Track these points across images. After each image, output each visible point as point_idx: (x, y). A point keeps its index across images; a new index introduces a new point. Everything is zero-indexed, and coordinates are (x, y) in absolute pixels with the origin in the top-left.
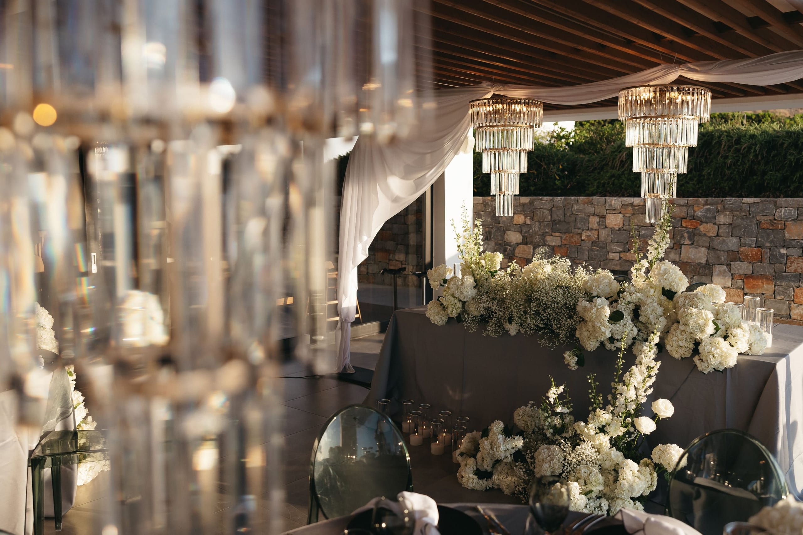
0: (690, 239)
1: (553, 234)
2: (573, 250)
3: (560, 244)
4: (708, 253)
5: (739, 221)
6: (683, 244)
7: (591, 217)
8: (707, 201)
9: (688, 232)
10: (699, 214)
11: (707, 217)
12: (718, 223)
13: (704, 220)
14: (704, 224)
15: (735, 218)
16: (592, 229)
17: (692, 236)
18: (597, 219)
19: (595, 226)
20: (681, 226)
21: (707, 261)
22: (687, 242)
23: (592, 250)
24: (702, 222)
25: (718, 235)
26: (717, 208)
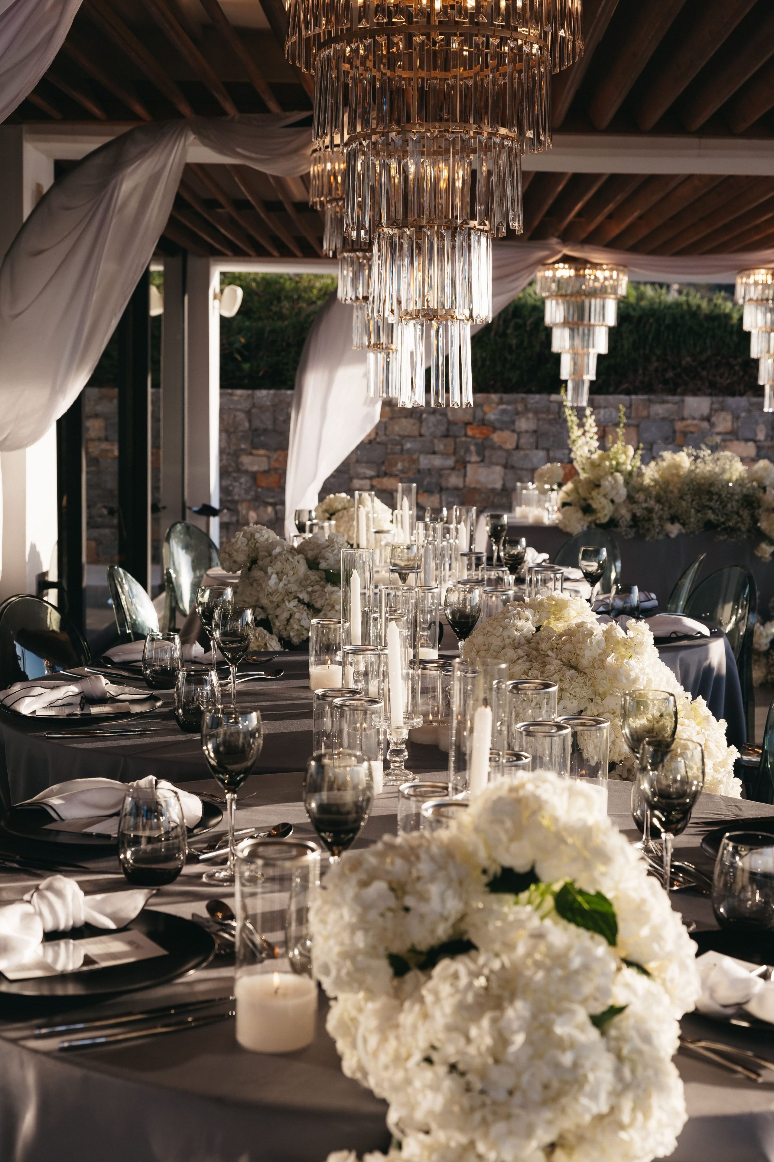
0: (478, 453)
1: (253, 452)
3: (267, 469)
4: (505, 474)
5: (546, 427)
6: (469, 462)
8: (501, 399)
9: (476, 445)
10: (492, 416)
11: (503, 422)
12: (518, 430)
13: (498, 425)
14: (499, 433)
15: (541, 423)
17: (481, 450)
20: (466, 435)
21: (504, 485)
22: (474, 458)
24: (495, 429)
25: (517, 448)
26: (516, 409)
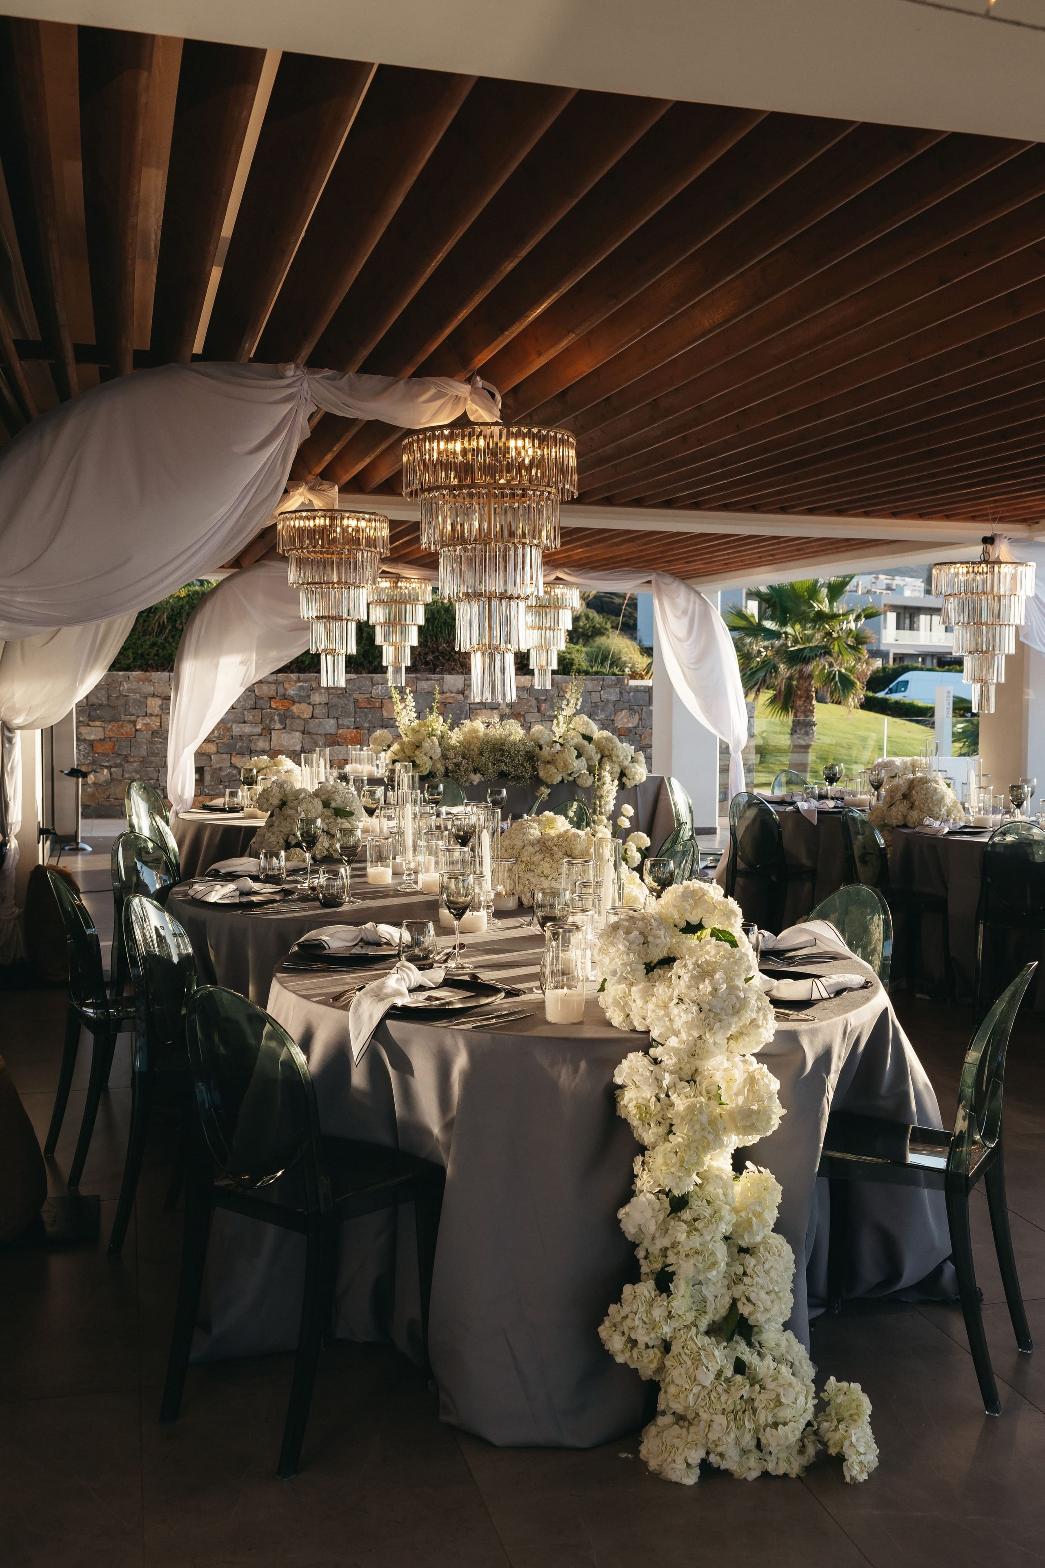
0: (281, 722)
1: (91, 723)
2: (124, 744)
3: (102, 737)
4: (303, 738)
5: (336, 700)
6: (274, 729)
7: (150, 699)
8: (299, 677)
9: (279, 715)
10: (291, 692)
11: (300, 697)
12: (313, 703)
13: (297, 699)
14: (297, 705)
15: (331, 696)
16: (151, 715)
17: (283, 719)
18: (159, 702)
19: (157, 710)
20: (270, 707)
21: (302, 747)
22: (278, 726)
23: (152, 743)
24: (294, 702)
25: (312, 717)
26: (311, 686)
